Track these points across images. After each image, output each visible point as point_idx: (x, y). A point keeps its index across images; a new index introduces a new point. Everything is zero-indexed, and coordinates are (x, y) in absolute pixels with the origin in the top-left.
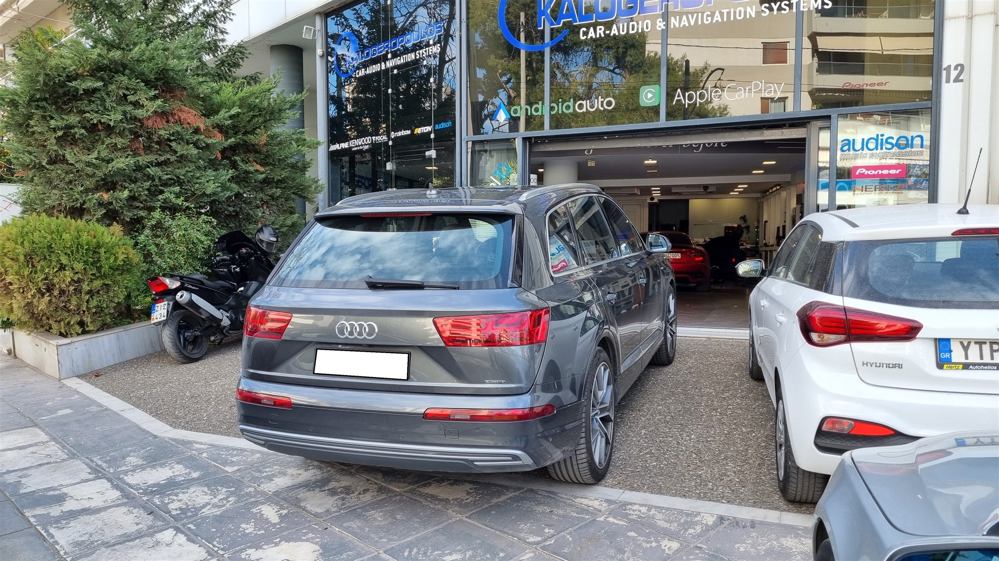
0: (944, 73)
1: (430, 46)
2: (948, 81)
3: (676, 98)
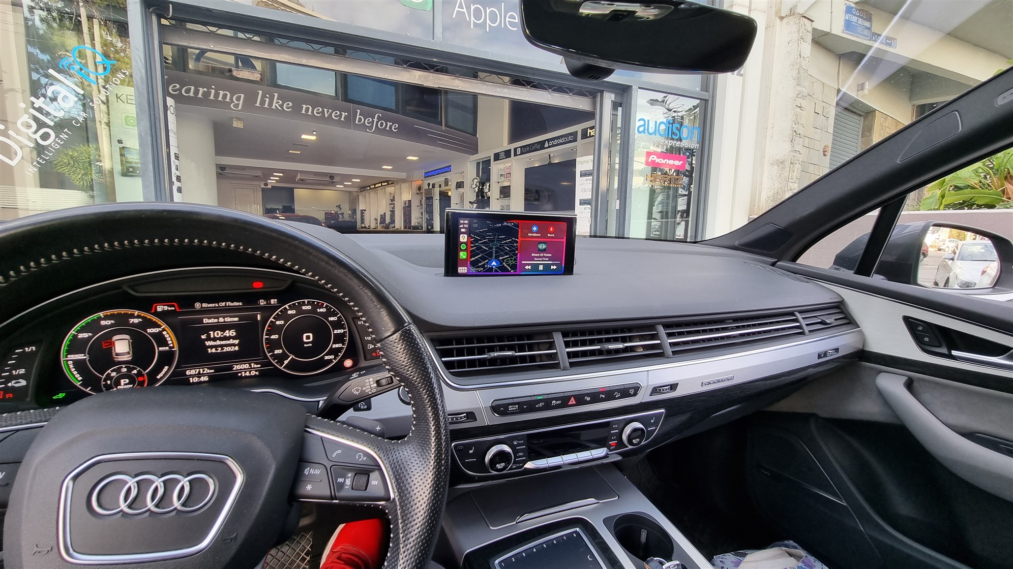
3: (457, 9)
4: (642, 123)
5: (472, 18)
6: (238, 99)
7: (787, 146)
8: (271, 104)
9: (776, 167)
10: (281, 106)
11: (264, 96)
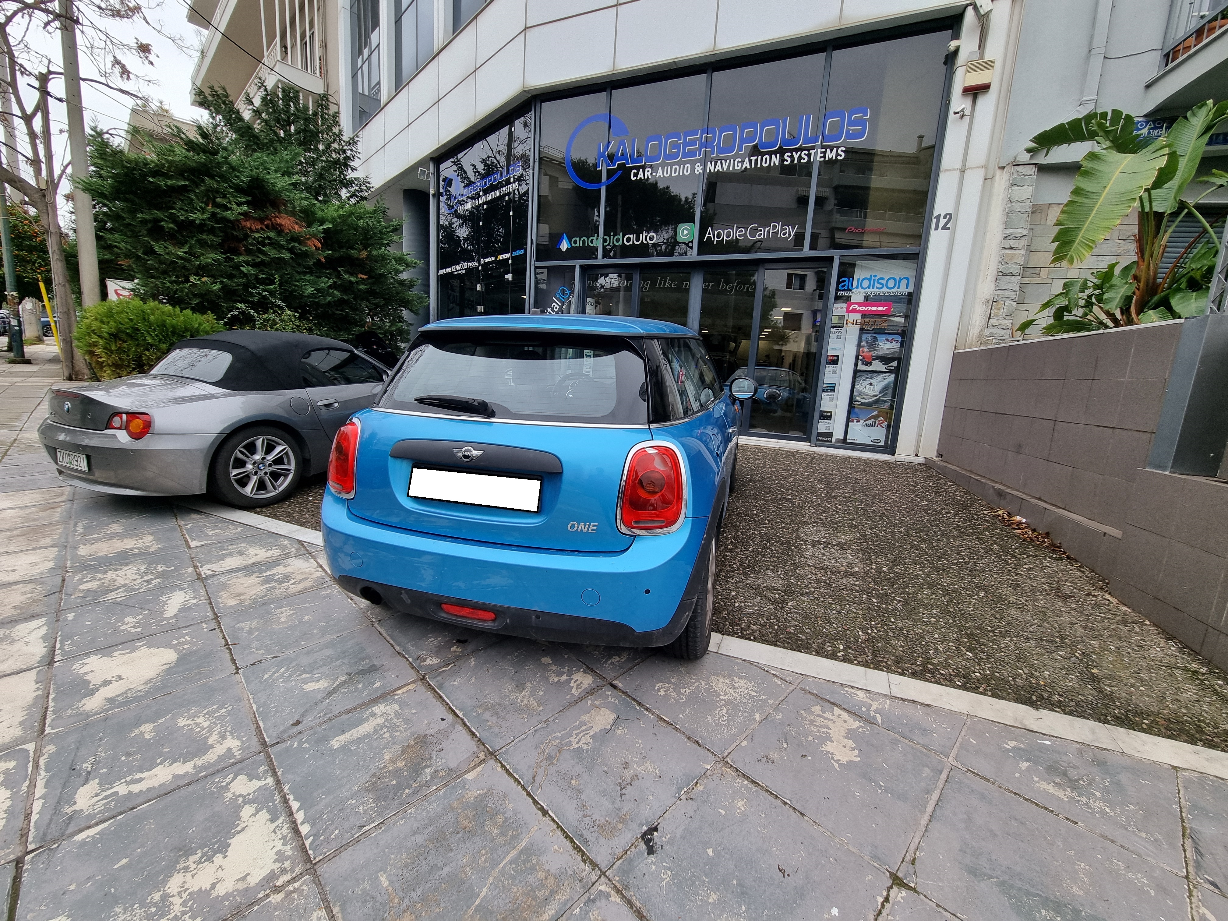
0: (934, 221)
1: (510, 183)
2: (936, 229)
3: (707, 235)
6: (647, 285)
8: (664, 285)
9: (984, 306)
10: (671, 285)
11: (661, 280)
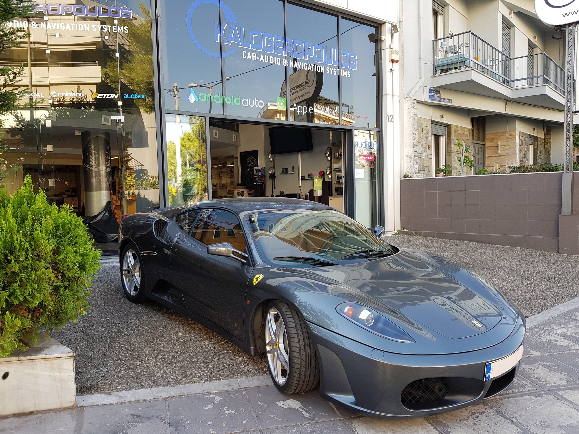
2: (389, 121)
3: (294, 108)
4: (357, 143)
5: (299, 111)
7: (412, 150)
9: (409, 158)
